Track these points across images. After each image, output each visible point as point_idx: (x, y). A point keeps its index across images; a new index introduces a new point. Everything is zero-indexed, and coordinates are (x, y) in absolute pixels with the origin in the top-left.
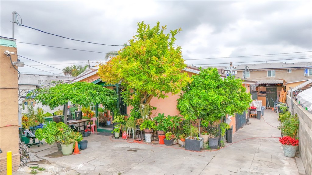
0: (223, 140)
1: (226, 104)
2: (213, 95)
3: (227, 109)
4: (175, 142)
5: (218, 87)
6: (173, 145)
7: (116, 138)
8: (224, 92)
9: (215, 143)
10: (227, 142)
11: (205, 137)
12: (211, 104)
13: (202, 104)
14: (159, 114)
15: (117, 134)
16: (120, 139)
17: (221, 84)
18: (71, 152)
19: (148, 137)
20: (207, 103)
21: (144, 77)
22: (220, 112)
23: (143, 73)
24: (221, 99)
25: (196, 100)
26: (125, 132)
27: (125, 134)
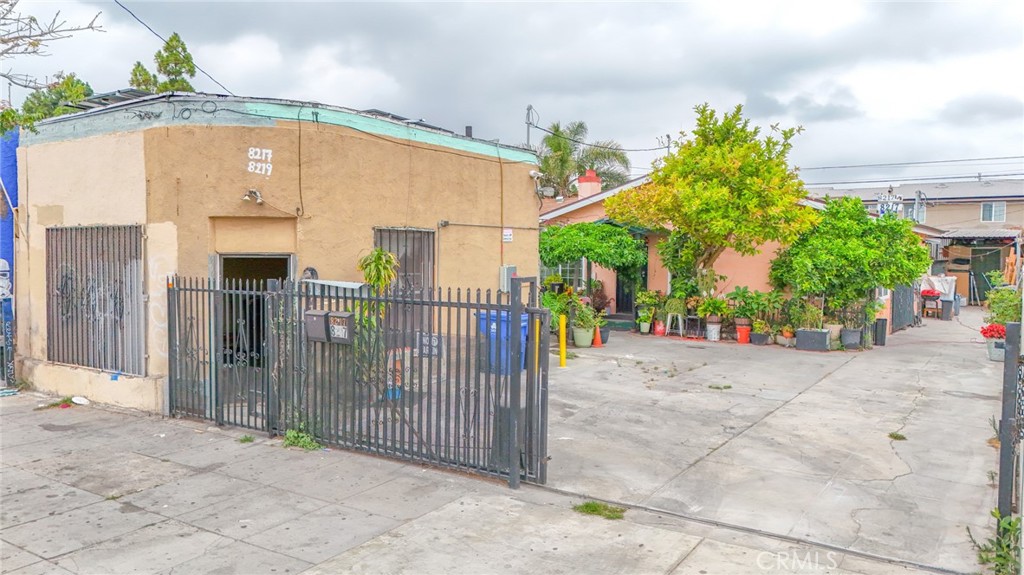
0: (869, 337)
1: (880, 266)
2: (856, 249)
3: (881, 273)
4: (770, 340)
5: (864, 234)
6: (767, 344)
7: (642, 334)
8: (877, 244)
9: (854, 339)
10: (875, 344)
11: (834, 329)
12: (852, 263)
13: (834, 264)
14: (737, 288)
15: (645, 327)
16: (650, 335)
17: (870, 229)
18: (589, 343)
19: (713, 331)
20: (844, 262)
21: (734, 214)
22: (866, 281)
23: (730, 206)
24: (873, 254)
25: (824, 257)
26: (661, 323)
27: (660, 328)
